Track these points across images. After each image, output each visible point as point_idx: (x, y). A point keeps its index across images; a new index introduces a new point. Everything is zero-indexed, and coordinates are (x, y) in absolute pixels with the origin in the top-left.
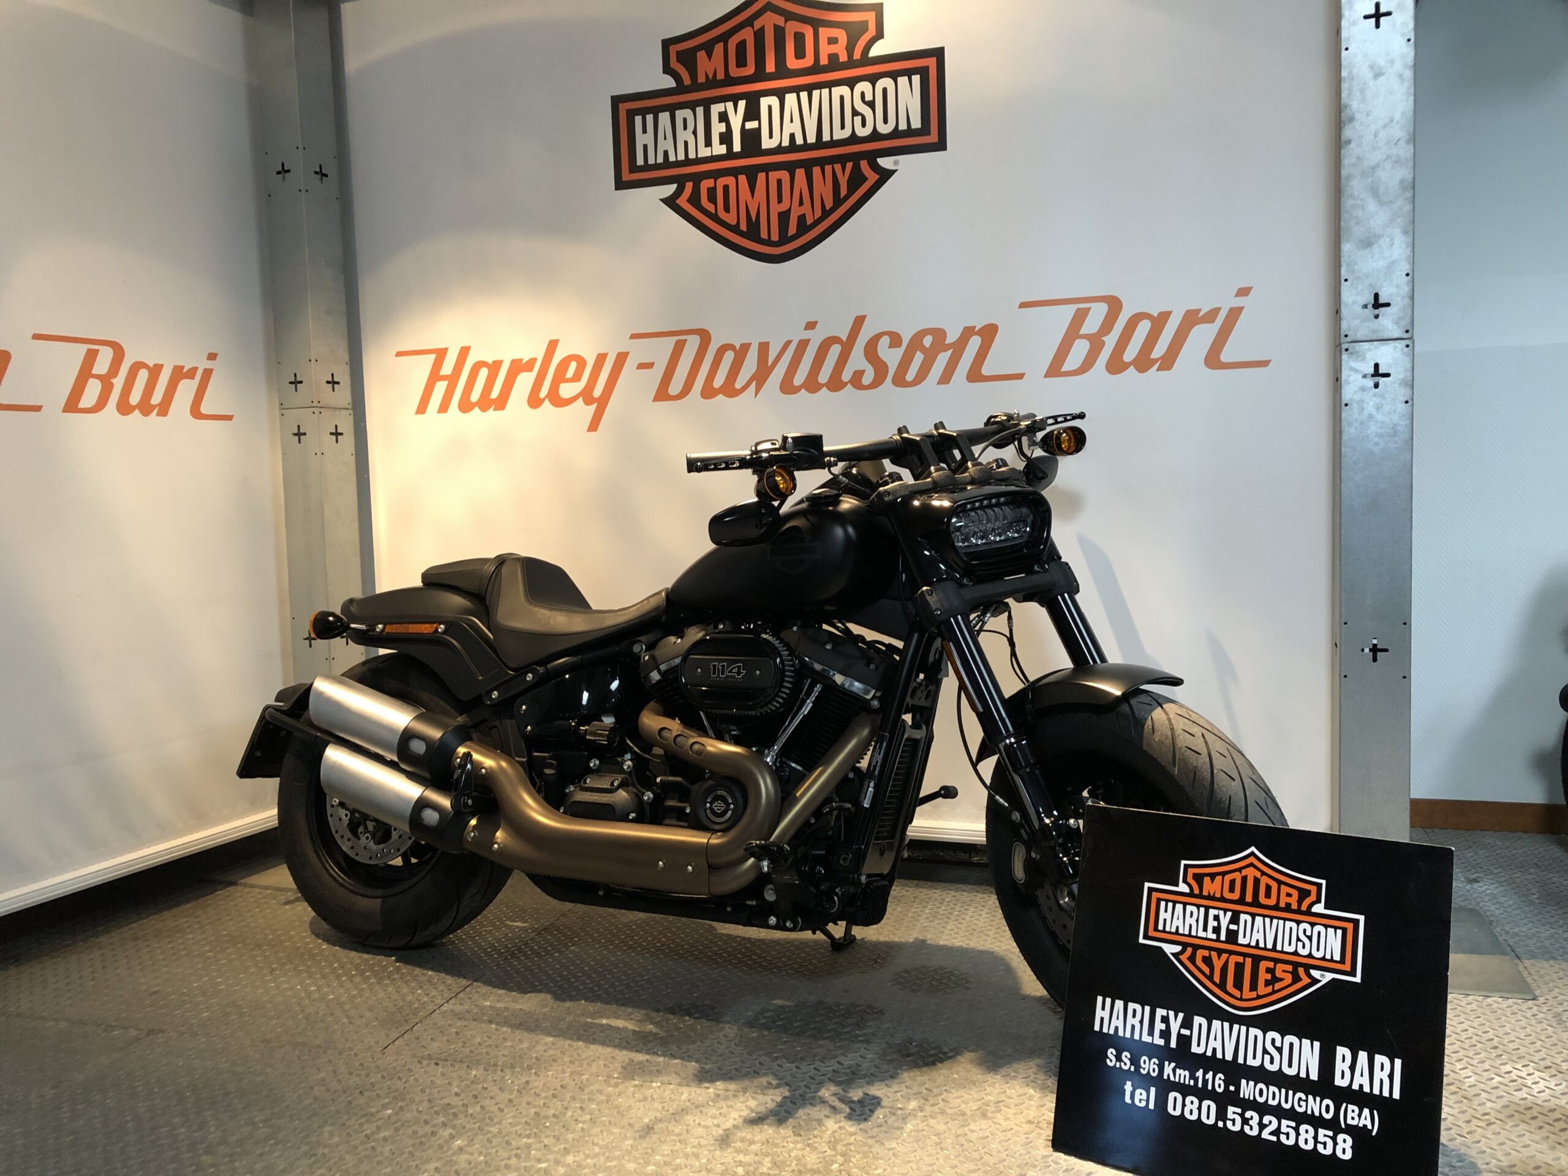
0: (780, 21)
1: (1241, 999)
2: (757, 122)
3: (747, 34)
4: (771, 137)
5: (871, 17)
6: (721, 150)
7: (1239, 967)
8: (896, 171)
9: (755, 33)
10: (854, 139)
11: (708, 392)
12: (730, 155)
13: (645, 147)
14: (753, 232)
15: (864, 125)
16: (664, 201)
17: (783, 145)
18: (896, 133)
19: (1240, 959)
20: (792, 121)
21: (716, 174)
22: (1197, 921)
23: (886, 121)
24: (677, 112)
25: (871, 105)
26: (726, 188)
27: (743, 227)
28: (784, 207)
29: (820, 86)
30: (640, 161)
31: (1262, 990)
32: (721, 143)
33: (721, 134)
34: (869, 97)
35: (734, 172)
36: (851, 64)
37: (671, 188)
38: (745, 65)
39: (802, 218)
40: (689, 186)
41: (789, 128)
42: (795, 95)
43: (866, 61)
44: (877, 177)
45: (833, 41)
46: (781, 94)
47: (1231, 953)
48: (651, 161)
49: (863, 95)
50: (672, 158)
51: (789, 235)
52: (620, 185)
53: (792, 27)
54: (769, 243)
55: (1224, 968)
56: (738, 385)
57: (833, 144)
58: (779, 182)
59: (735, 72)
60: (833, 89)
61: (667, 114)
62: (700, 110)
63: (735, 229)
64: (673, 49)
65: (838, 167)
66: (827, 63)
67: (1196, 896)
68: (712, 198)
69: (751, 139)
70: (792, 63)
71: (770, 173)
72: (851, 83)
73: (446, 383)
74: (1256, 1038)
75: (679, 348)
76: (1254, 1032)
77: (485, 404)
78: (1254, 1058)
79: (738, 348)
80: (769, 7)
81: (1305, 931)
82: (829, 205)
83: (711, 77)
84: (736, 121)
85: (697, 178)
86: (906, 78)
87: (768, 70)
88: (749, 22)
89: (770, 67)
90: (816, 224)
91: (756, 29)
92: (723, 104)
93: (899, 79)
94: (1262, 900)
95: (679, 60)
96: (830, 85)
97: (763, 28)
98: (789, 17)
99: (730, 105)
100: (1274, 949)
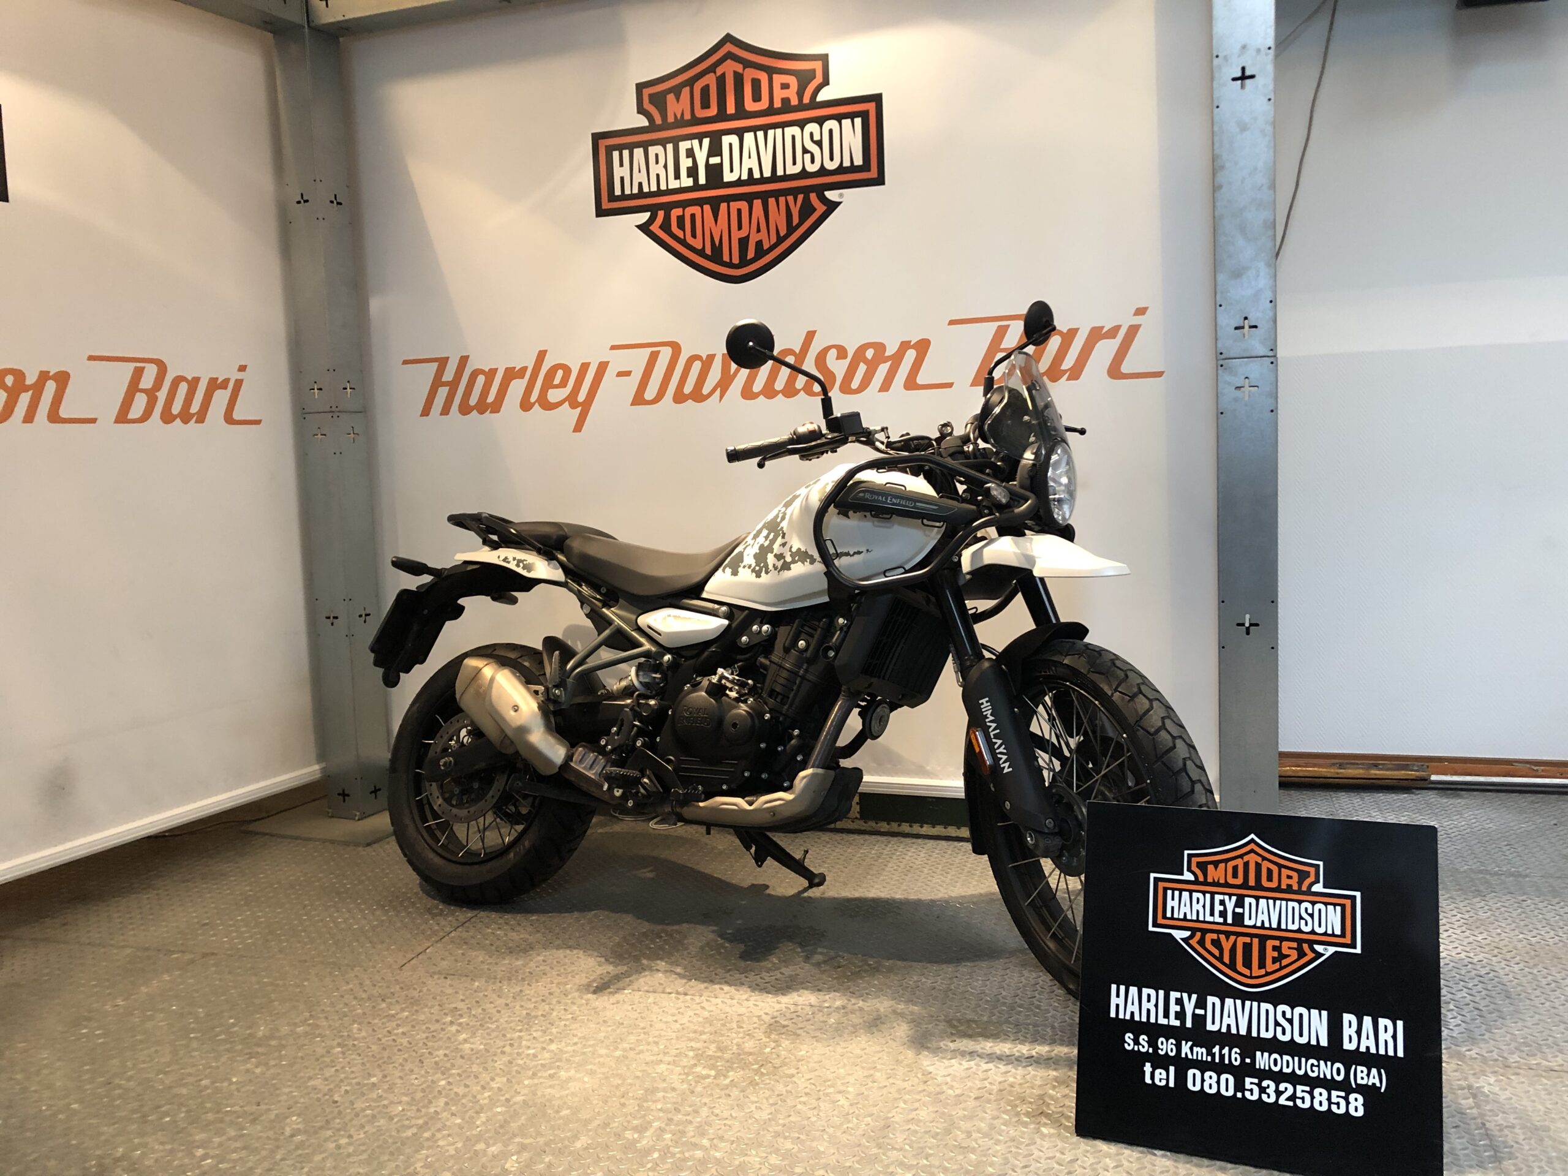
0: (739, 68)
1: (1251, 977)
2: (719, 158)
3: (710, 80)
4: (732, 171)
5: (818, 66)
6: (688, 182)
7: (1247, 948)
9: (718, 79)
10: (805, 174)
11: (680, 398)
12: (696, 187)
13: (622, 179)
14: (716, 255)
15: (812, 161)
16: (639, 227)
17: (743, 178)
18: (841, 169)
19: (1249, 940)
20: (750, 157)
21: (684, 204)
22: (1204, 906)
23: (832, 158)
24: (650, 148)
25: (819, 144)
26: (693, 216)
27: (708, 251)
28: (743, 233)
29: (774, 126)
30: (618, 192)
31: (1270, 967)
32: (689, 176)
33: (688, 168)
34: (816, 137)
35: (700, 202)
36: (801, 107)
37: (643, 217)
38: (709, 107)
39: (759, 244)
40: (661, 214)
41: (747, 164)
42: (752, 134)
43: (814, 104)
44: (825, 208)
45: (785, 86)
46: (740, 133)
47: (1238, 934)
48: (627, 192)
49: (812, 135)
50: (646, 189)
51: (748, 258)
52: (601, 212)
53: (749, 74)
54: (730, 265)
55: (1233, 949)
56: (706, 391)
57: (786, 178)
58: (739, 211)
59: (701, 113)
60: (786, 129)
61: (641, 150)
62: (670, 147)
63: (701, 253)
64: (646, 92)
65: (790, 198)
66: (780, 106)
67: (1201, 884)
68: (681, 224)
69: (714, 173)
70: (750, 106)
71: (731, 203)
72: (802, 124)
73: (447, 388)
74: (1267, 1011)
75: (653, 358)
76: (1265, 1006)
77: (482, 407)
78: (1267, 1030)
79: (704, 359)
80: (729, 56)
81: (1306, 909)
82: (783, 232)
83: (679, 117)
84: (701, 156)
85: (668, 207)
86: (849, 121)
87: (729, 112)
88: (712, 69)
89: (731, 109)
90: (772, 248)
91: (718, 74)
92: (689, 142)
93: (844, 121)
94: (1265, 883)
95: (651, 102)
96: (783, 125)
97: (723, 75)
98: (747, 64)
99: (696, 142)
100: (1279, 928)
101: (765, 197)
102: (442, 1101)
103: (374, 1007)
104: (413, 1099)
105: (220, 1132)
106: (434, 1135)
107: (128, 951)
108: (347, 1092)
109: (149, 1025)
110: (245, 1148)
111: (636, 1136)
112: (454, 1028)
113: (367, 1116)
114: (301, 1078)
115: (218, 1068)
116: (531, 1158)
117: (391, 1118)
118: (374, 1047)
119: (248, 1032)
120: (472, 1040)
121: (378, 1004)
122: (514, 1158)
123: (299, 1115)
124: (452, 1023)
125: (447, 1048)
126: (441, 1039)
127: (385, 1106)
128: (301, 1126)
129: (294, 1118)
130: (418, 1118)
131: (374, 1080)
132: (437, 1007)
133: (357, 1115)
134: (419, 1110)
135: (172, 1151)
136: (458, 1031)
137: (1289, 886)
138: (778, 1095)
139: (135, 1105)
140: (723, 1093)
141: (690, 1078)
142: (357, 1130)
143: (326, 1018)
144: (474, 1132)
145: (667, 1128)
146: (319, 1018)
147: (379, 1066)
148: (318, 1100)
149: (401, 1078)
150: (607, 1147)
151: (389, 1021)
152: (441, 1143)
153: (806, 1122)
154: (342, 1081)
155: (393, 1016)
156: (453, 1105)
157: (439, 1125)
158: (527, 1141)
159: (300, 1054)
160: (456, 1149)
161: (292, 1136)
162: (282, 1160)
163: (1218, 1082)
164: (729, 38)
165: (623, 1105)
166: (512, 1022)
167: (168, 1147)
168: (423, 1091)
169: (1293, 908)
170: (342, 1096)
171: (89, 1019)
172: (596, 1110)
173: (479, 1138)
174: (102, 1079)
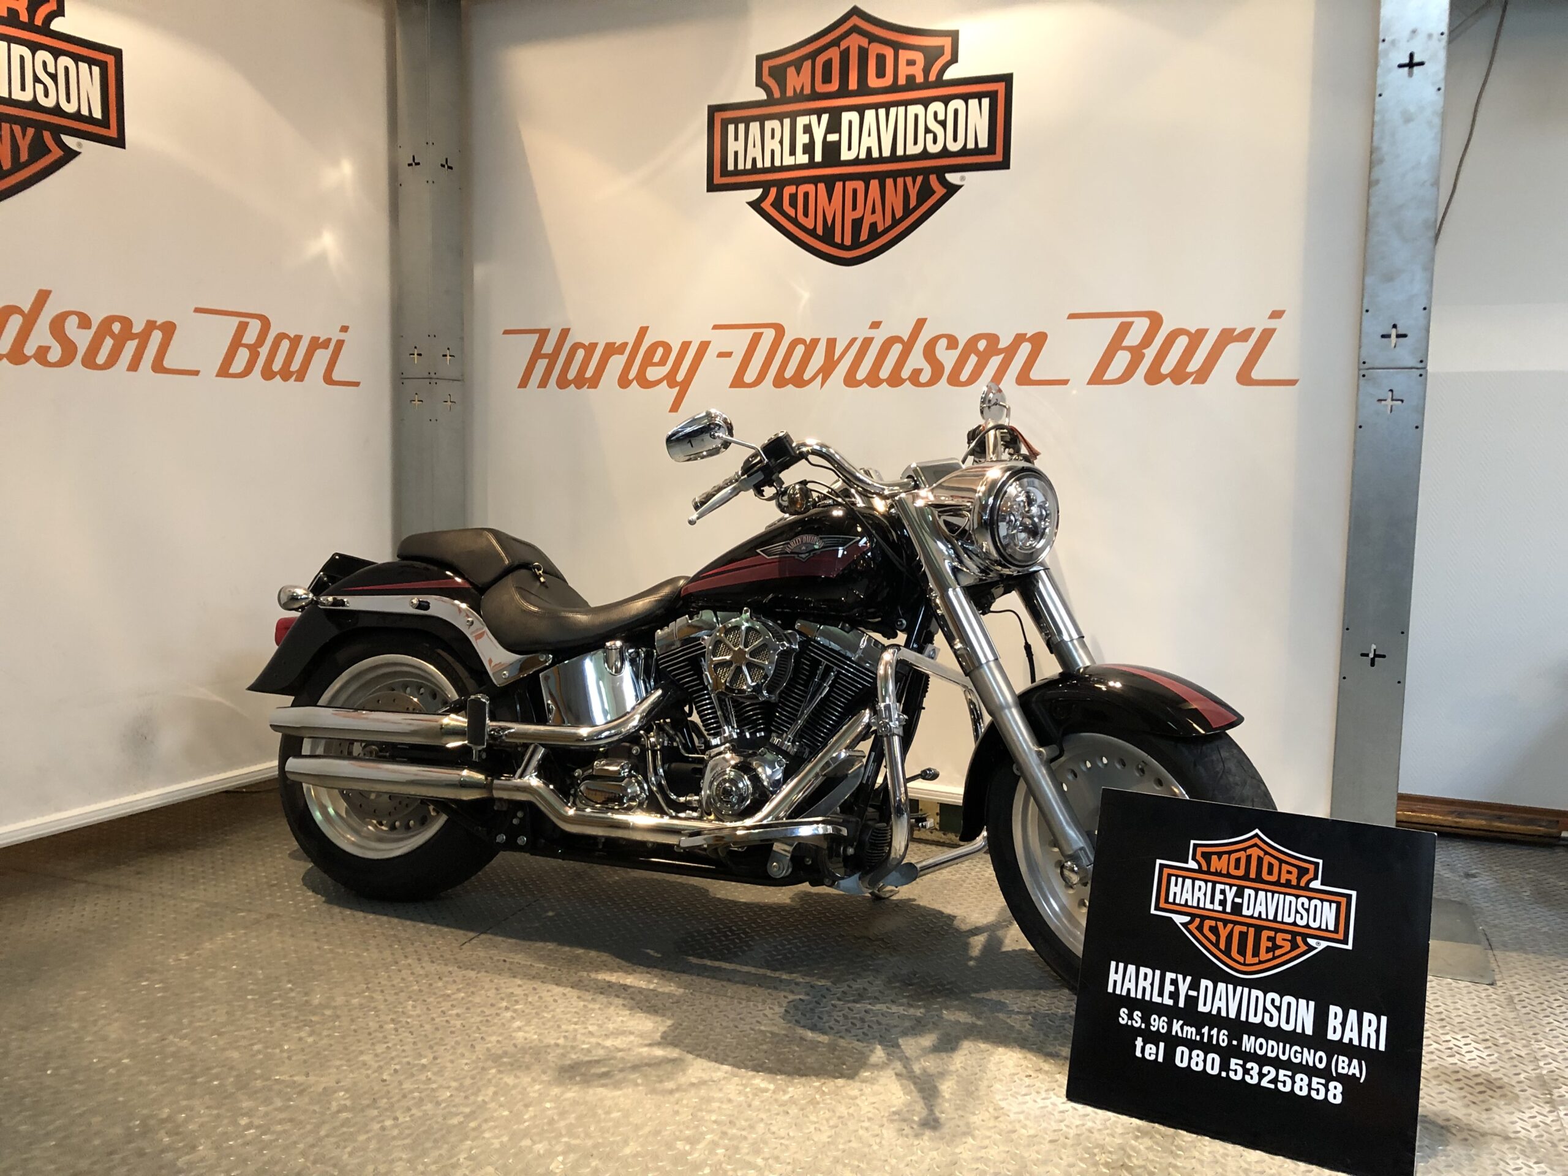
0: (864, 42)
1: (1245, 964)
2: (838, 135)
3: (834, 54)
4: (850, 148)
5: (947, 42)
6: (803, 159)
7: (1243, 936)
9: (841, 53)
10: (925, 155)
11: (780, 382)
12: (812, 164)
13: (736, 153)
14: (828, 237)
15: (935, 141)
16: (750, 204)
17: (861, 157)
18: (964, 152)
19: (1244, 929)
20: (869, 135)
21: (798, 182)
22: (1205, 894)
23: (955, 140)
24: (766, 122)
25: (943, 124)
26: (806, 195)
27: (820, 231)
28: (858, 214)
29: (897, 104)
30: (731, 167)
31: (1263, 956)
32: (804, 153)
33: (804, 145)
34: (941, 117)
35: (815, 180)
36: (926, 85)
37: (756, 193)
38: (830, 82)
39: (873, 226)
40: (773, 191)
41: (866, 142)
42: (873, 111)
43: (940, 83)
45: (911, 63)
46: (861, 110)
47: (1235, 923)
48: (741, 167)
49: (936, 114)
50: (759, 165)
51: (861, 240)
52: (712, 187)
53: (875, 49)
54: (842, 247)
55: (1230, 937)
56: (807, 376)
57: (906, 158)
58: (855, 191)
59: (821, 88)
60: (909, 107)
61: (757, 124)
62: (787, 122)
63: (812, 233)
64: (766, 65)
65: (909, 180)
66: (904, 83)
67: (1204, 873)
68: (793, 203)
69: (832, 150)
70: (873, 82)
71: (847, 183)
72: (926, 103)
73: (547, 361)
74: (1257, 998)
75: (756, 339)
77: (580, 382)
78: (1256, 1015)
79: (808, 342)
80: (855, 29)
81: (1303, 904)
82: (899, 214)
83: (798, 91)
84: (819, 133)
85: (781, 184)
86: (976, 101)
87: (851, 88)
88: (836, 43)
89: (853, 85)
90: (886, 231)
91: (842, 49)
92: (808, 117)
93: (971, 102)
95: (770, 75)
96: (906, 103)
97: (848, 48)
98: (873, 38)
99: (814, 118)
100: (1275, 920)
101: (882, 177)
102: (491, 1091)
103: (431, 985)
104: (461, 1084)
105: (267, 1101)
106: (480, 1126)
107: (196, 905)
108: (396, 1071)
109: (208, 983)
110: (291, 1120)
111: (688, 1148)
112: (509, 1014)
113: (414, 1098)
114: (353, 1051)
115: (271, 1032)
116: (577, 1161)
117: (438, 1104)
118: (427, 1027)
119: (305, 998)
120: (527, 1028)
121: (436, 982)
122: (560, 1158)
123: (347, 1091)
124: (507, 1008)
125: (501, 1034)
126: (495, 1024)
127: (433, 1090)
128: (348, 1103)
129: (342, 1094)
130: (467, 1105)
131: (424, 1061)
132: (494, 991)
133: (404, 1096)
134: (466, 1097)
135: (218, 1116)
136: (513, 1018)
138: (840, 1117)
139: (186, 1065)
140: (782, 1109)
141: (748, 1090)
142: (403, 1112)
143: (382, 991)
144: (522, 1127)
145: (721, 1142)
146: (375, 991)
147: (431, 1047)
148: (368, 1076)
149: (452, 1062)
150: (656, 1157)
151: (444, 1000)
152: (487, 1135)
153: (866, 1150)
154: (392, 1059)
155: (449, 996)
156: (503, 1096)
157: (487, 1115)
158: (574, 1142)
159: (353, 1027)
160: (502, 1143)
161: (339, 1111)
162: (327, 1136)
164: (855, 11)
165: (677, 1113)
166: (569, 1012)
167: (215, 1112)
168: (473, 1078)
169: (1290, 902)
170: (390, 1075)
171: (152, 971)
172: (649, 1115)
173: (526, 1134)
174: (157, 1035)
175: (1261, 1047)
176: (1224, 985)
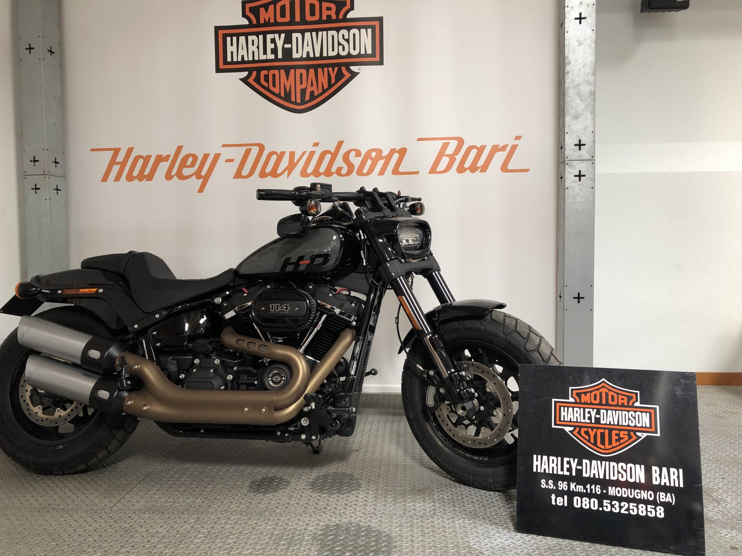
1: (605, 449)
2: (290, 45)
3: (286, 2)
4: (297, 52)
6: (272, 57)
7: (603, 435)
8: (359, 73)
9: (291, 2)
10: (338, 56)
11: (263, 175)
12: (276, 59)
13: (232, 53)
14: (287, 97)
15: (344, 50)
16: (242, 80)
17: (303, 57)
18: (359, 55)
19: (603, 431)
20: (308, 46)
21: (269, 68)
22: (580, 415)
23: (354, 49)
24: (249, 37)
25: (348, 41)
26: (274, 76)
27: (283, 95)
28: (303, 87)
29: (322, 30)
30: (229, 60)
31: (614, 444)
32: (272, 53)
34: (346, 37)
35: (278, 68)
36: (338, 21)
37: (245, 74)
38: (285, 17)
39: (312, 93)
40: (255, 73)
41: (306, 49)
42: (309, 33)
43: (345, 20)
44: (350, 75)
45: (329, 9)
46: (303, 32)
47: (598, 428)
48: (235, 60)
49: (343, 36)
50: (246, 59)
51: (306, 100)
52: (219, 70)
54: (295, 103)
55: (595, 436)
56: (279, 171)
57: (328, 58)
58: (301, 74)
59: (280, 20)
60: (329, 32)
61: (244, 37)
62: (261, 37)
63: (278, 96)
64: (247, 6)
65: (330, 69)
66: (325, 19)
67: (578, 403)
68: (267, 80)
69: (287, 53)
70: (308, 18)
71: (297, 70)
72: (338, 30)
74: (614, 466)
75: (248, 152)
76: (612, 464)
77: (141, 177)
78: (614, 476)
79: (279, 154)
81: (632, 415)
82: (325, 87)
83: (267, 21)
84: (280, 43)
85: (259, 70)
86: (364, 30)
87: (296, 20)
89: (298, 19)
90: (319, 96)
92: (273, 35)
93: (361, 30)
94: (610, 402)
95: (250, 11)
96: (327, 30)
100: (618, 425)
101: (316, 67)
137: (623, 404)
163: (590, 503)
169: (625, 414)
175: (619, 493)
176: (595, 461)
